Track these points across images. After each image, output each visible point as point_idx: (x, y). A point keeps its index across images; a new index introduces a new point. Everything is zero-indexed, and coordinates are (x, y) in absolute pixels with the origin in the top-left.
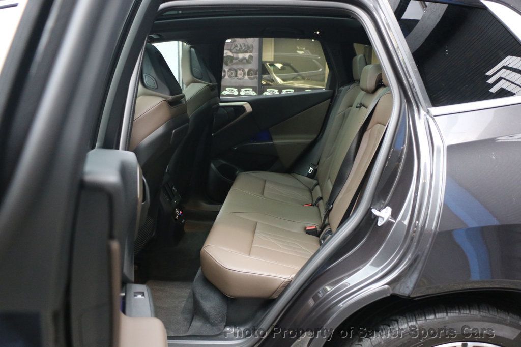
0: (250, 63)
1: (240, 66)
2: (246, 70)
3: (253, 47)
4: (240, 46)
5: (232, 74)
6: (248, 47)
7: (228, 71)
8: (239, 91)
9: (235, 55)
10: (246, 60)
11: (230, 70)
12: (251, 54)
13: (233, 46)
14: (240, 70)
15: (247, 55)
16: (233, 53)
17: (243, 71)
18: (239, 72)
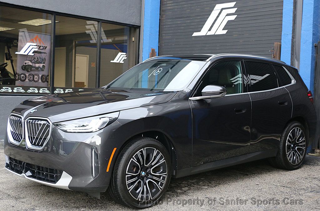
0: (43, 70)
1: (36, 73)
2: (40, 76)
3: (45, 60)
4: (37, 58)
5: (31, 78)
6: (42, 59)
7: (28, 76)
8: (39, 90)
9: (33, 65)
10: (41, 68)
11: (30, 75)
12: (44, 64)
13: (33, 58)
14: (36, 75)
15: (41, 65)
16: (32, 63)
17: (38, 76)
18: (35, 77)
